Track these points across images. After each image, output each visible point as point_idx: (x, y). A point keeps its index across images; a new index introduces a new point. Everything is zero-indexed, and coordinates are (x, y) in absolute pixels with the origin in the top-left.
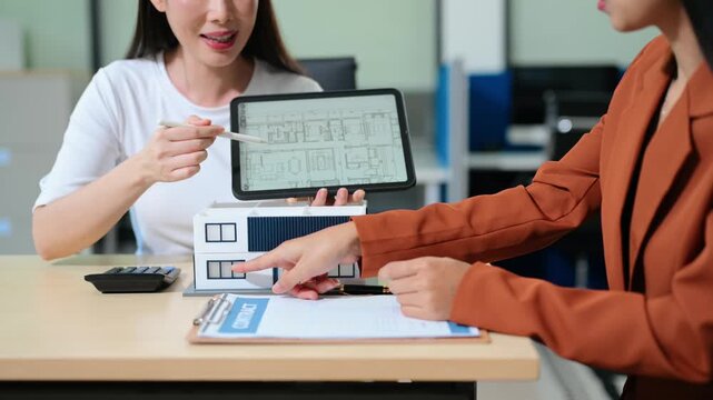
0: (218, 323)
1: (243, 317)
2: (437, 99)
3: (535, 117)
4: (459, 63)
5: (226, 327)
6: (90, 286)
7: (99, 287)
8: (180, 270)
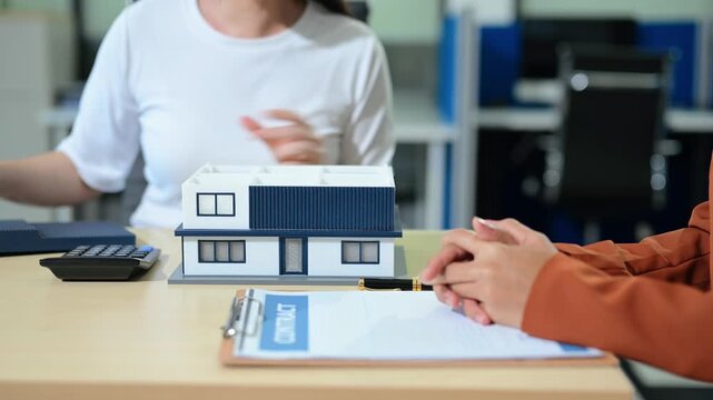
0: (254, 334)
1: (283, 324)
2: (443, 50)
3: (547, 71)
4: (468, 13)
5: (267, 342)
6: (47, 272)
7: (58, 273)
8: (159, 251)
